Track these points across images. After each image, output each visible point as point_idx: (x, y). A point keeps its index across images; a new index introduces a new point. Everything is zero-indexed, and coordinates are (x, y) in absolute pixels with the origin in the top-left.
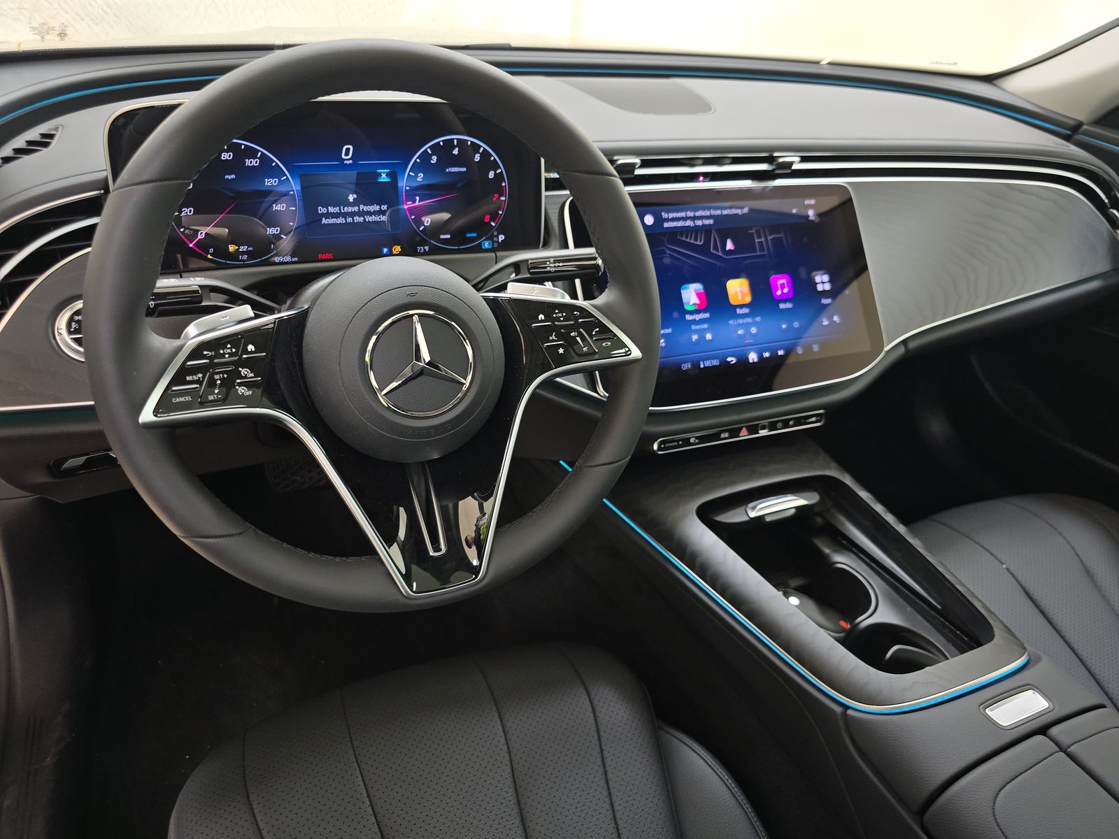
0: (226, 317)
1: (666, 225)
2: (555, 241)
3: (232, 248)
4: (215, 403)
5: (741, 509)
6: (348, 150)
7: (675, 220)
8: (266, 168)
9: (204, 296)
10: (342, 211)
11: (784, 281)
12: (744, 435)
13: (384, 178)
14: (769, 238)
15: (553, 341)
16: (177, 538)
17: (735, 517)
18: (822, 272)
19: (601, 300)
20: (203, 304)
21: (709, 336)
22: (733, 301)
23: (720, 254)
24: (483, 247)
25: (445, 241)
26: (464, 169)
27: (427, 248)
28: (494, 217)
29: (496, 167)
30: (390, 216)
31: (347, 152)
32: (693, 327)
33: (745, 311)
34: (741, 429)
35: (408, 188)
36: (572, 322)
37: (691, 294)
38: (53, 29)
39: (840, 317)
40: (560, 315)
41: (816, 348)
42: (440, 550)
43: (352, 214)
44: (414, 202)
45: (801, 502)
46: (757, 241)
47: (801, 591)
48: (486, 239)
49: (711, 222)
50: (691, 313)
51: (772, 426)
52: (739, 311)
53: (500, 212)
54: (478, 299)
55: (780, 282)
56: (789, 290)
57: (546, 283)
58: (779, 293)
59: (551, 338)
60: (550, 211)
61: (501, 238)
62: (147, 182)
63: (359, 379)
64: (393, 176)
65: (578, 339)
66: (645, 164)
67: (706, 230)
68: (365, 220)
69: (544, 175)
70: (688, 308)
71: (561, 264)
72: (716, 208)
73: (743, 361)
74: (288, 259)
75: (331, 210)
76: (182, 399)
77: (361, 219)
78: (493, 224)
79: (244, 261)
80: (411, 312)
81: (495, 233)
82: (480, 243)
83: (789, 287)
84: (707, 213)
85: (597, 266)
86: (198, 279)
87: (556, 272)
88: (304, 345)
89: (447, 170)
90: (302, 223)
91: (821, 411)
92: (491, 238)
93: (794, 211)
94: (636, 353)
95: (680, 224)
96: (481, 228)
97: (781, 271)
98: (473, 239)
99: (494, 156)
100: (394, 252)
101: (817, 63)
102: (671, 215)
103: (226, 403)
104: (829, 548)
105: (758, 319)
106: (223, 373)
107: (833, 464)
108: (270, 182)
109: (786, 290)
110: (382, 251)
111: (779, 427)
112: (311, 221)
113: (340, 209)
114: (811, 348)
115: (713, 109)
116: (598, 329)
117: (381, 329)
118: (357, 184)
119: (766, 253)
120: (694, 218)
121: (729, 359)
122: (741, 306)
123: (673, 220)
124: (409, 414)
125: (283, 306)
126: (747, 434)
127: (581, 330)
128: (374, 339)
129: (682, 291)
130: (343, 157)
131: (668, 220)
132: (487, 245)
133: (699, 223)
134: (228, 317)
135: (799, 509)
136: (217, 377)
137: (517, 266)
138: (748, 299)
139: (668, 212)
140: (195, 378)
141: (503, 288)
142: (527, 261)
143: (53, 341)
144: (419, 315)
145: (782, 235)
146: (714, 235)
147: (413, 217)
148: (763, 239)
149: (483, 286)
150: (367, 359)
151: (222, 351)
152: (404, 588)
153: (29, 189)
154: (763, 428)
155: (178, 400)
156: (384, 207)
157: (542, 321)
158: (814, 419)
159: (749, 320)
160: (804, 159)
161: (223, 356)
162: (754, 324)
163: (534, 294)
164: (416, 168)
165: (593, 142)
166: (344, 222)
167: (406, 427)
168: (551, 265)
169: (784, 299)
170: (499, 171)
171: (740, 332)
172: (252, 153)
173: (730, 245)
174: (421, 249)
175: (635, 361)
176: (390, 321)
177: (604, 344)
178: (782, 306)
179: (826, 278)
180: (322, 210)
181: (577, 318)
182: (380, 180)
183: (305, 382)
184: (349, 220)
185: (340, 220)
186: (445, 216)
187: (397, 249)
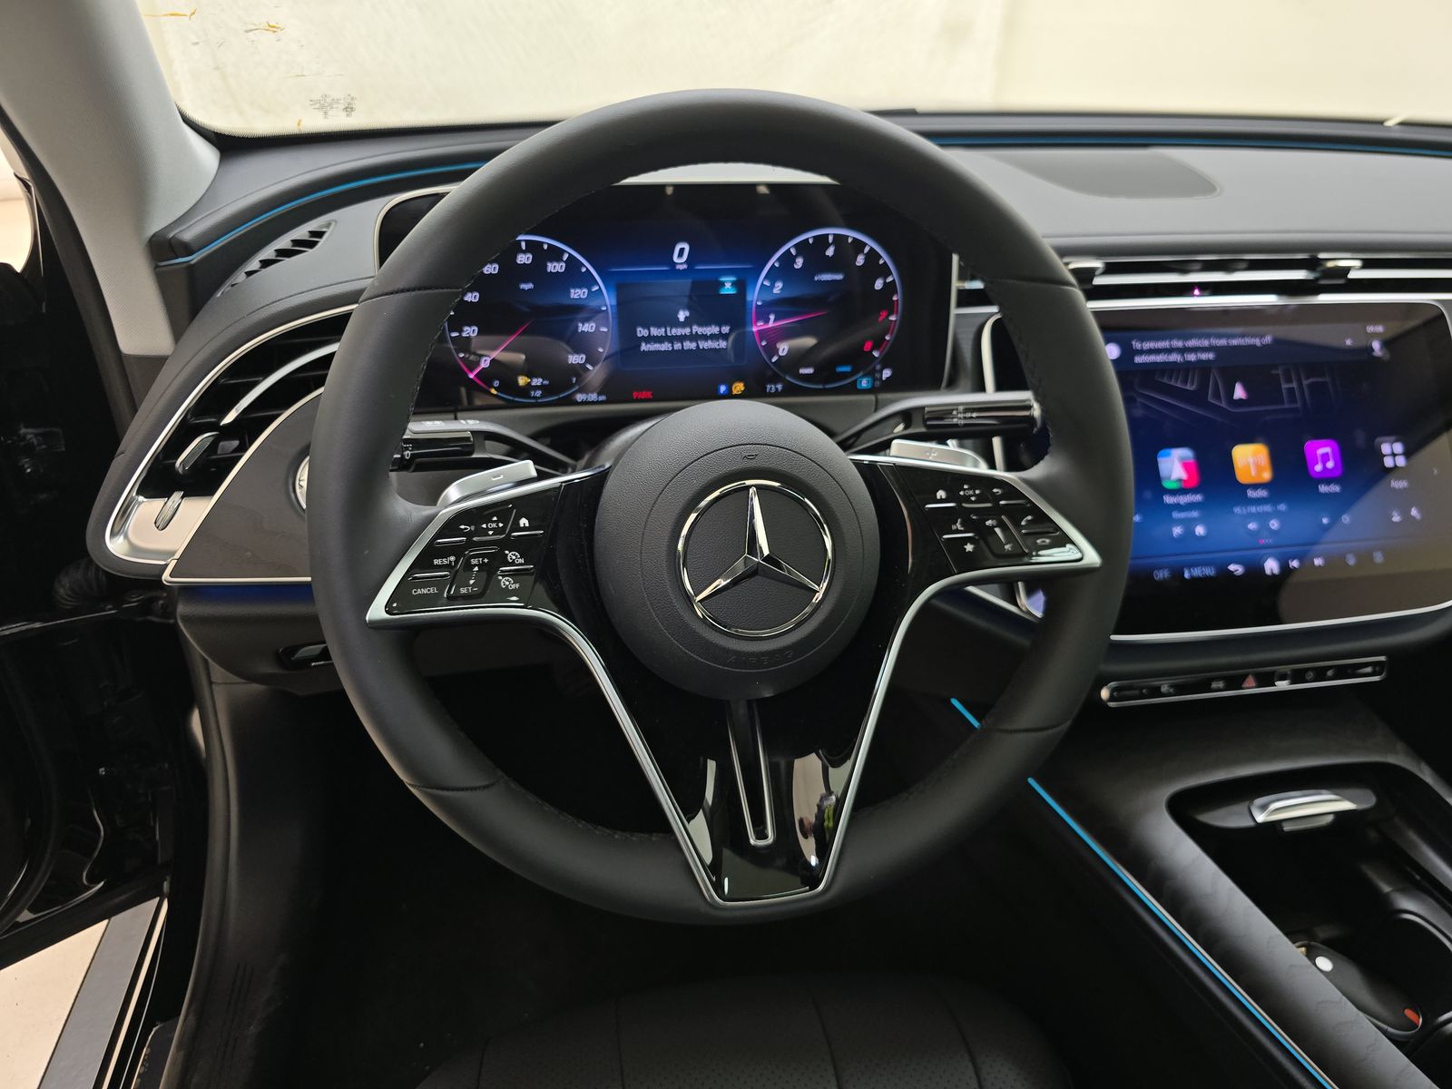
0: (499, 476)
1: (1138, 359)
2: (966, 381)
3: (522, 381)
4: (469, 598)
5: (1241, 807)
6: (682, 251)
7: (1152, 352)
8: (574, 275)
9: (476, 446)
10: (669, 334)
11: (1327, 450)
12: (1250, 689)
13: (728, 289)
14: (1305, 383)
15: (957, 531)
16: (405, 786)
17: (1230, 818)
18: (1393, 438)
19: (1036, 472)
20: (474, 456)
21: (1200, 530)
22: (1242, 477)
23: (1223, 404)
24: (859, 387)
25: (806, 378)
26: (839, 277)
27: (780, 387)
28: (879, 343)
29: (887, 272)
30: (735, 341)
31: (681, 253)
32: (1176, 515)
33: (1262, 493)
34: (1244, 677)
35: (759, 303)
36: (989, 505)
37: (1174, 465)
38: (337, 101)
39: (1420, 510)
40: (971, 492)
41: (1379, 557)
42: (765, 837)
43: (682, 338)
44: (767, 321)
45: (1347, 805)
46: (1285, 386)
47: (1335, 947)
48: (864, 376)
49: (1211, 356)
50: (1173, 492)
51: (1297, 677)
52: (1251, 494)
53: (887, 338)
54: (845, 462)
55: (1321, 451)
56: (1335, 464)
57: (949, 442)
58: (1318, 468)
59: (954, 527)
60: (960, 336)
61: (887, 373)
62: (402, 291)
63: (666, 575)
64: (741, 286)
65: (998, 530)
66: (1111, 269)
67: (1203, 367)
68: (698, 346)
69: (956, 284)
70: (1168, 485)
71: (974, 415)
72: (1219, 336)
73: (1255, 570)
74: (593, 397)
75: (655, 332)
76: (425, 591)
77: (693, 346)
78: (876, 354)
79: (535, 398)
80: (748, 482)
81: (878, 367)
82: (855, 381)
83: (1335, 460)
84: (1206, 343)
85: (1031, 419)
86: (471, 422)
87: (966, 425)
88: (597, 520)
89: (816, 278)
90: (613, 351)
91: (1383, 658)
92: (871, 373)
93: (1348, 342)
94: (1092, 557)
95: (1160, 358)
96: (859, 359)
97: (1322, 434)
98: (844, 375)
99: (885, 258)
100: (735, 392)
101: (1380, 123)
102: (1148, 345)
103: (483, 599)
104: (1389, 883)
105: (1282, 507)
106: (483, 556)
107: (1400, 746)
108: (578, 294)
109: (1330, 465)
110: (717, 390)
111: (1308, 678)
112: (628, 346)
113: (666, 331)
114: (1371, 559)
115: (1218, 190)
116: (1029, 518)
117: (703, 503)
118: (690, 297)
119: (1299, 405)
120: (1183, 351)
121: (1232, 567)
122: (1256, 486)
123: (1151, 352)
124: (733, 631)
125: (580, 462)
126: (1254, 685)
127: (1003, 517)
128: (693, 517)
129: (1159, 459)
130: (676, 259)
131: (1141, 352)
132: (865, 383)
133: (1192, 357)
134: (502, 477)
135: (1340, 815)
136: (474, 561)
137: (907, 416)
138: (1267, 476)
139: (1142, 340)
140: (445, 562)
141: (884, 447)
142: (922, 408)
143: (293, 495)
144: (758, 487)
145: (1327, 379)
146: (1215, 376)
147: (764, 343)
148: (1294, 385)
149: (854, 442)
150: (680, 546)
151: (484, 526)
152: (708, 890)
153: (282, 299)
154: (1283, 678)
155: (419, 592)
156: (726, 329)
157: (942, 501)
158: (1369, 670)
159: (1267, 508)
160: (1368, 264)
161: (485, 532)
162: (1277, 514)
163: (930, 458)
164: (772, 275)
165: (1043, 237)
166: (670, 349)
167: (726, 651)
168: (959, 416)
169: (1327, 478)
170: (890, 279)
171: (1252, 526)
172: (556, 254)
173: (1239, 392)
174: (771, 388)
175: (1089, 571)
176: (716, 493)
177: (1039, 541)
178: (1323, 489)
179: (1398, 448)
180: (642, 332)
181: (996, 498)
182: (723, 292)
183: (594, 574)
184: (678, 346)
185: (665, 347)
186: (809, 341)
187: (739, 387)
